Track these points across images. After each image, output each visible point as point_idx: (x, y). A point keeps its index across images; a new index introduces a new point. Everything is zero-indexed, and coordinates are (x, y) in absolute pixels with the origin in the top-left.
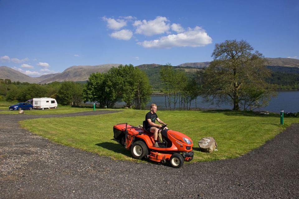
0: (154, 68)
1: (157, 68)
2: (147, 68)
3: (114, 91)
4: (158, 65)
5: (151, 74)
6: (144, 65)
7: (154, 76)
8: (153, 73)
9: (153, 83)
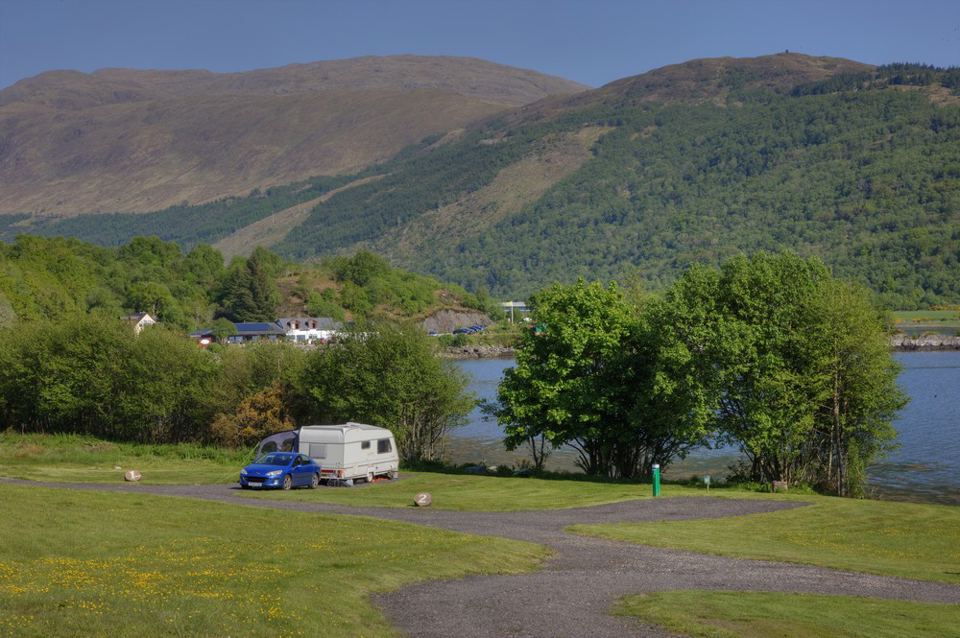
0: (796, 93)
1: (818, 90)
2: (725, 92)
3: (700, 393)
4: (830, 63)
5: (763, 152)
6: (698, 70)
7: (796, 173)
8: (784, 146)
9: (778, 237)
